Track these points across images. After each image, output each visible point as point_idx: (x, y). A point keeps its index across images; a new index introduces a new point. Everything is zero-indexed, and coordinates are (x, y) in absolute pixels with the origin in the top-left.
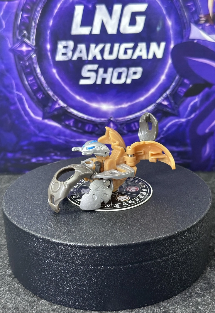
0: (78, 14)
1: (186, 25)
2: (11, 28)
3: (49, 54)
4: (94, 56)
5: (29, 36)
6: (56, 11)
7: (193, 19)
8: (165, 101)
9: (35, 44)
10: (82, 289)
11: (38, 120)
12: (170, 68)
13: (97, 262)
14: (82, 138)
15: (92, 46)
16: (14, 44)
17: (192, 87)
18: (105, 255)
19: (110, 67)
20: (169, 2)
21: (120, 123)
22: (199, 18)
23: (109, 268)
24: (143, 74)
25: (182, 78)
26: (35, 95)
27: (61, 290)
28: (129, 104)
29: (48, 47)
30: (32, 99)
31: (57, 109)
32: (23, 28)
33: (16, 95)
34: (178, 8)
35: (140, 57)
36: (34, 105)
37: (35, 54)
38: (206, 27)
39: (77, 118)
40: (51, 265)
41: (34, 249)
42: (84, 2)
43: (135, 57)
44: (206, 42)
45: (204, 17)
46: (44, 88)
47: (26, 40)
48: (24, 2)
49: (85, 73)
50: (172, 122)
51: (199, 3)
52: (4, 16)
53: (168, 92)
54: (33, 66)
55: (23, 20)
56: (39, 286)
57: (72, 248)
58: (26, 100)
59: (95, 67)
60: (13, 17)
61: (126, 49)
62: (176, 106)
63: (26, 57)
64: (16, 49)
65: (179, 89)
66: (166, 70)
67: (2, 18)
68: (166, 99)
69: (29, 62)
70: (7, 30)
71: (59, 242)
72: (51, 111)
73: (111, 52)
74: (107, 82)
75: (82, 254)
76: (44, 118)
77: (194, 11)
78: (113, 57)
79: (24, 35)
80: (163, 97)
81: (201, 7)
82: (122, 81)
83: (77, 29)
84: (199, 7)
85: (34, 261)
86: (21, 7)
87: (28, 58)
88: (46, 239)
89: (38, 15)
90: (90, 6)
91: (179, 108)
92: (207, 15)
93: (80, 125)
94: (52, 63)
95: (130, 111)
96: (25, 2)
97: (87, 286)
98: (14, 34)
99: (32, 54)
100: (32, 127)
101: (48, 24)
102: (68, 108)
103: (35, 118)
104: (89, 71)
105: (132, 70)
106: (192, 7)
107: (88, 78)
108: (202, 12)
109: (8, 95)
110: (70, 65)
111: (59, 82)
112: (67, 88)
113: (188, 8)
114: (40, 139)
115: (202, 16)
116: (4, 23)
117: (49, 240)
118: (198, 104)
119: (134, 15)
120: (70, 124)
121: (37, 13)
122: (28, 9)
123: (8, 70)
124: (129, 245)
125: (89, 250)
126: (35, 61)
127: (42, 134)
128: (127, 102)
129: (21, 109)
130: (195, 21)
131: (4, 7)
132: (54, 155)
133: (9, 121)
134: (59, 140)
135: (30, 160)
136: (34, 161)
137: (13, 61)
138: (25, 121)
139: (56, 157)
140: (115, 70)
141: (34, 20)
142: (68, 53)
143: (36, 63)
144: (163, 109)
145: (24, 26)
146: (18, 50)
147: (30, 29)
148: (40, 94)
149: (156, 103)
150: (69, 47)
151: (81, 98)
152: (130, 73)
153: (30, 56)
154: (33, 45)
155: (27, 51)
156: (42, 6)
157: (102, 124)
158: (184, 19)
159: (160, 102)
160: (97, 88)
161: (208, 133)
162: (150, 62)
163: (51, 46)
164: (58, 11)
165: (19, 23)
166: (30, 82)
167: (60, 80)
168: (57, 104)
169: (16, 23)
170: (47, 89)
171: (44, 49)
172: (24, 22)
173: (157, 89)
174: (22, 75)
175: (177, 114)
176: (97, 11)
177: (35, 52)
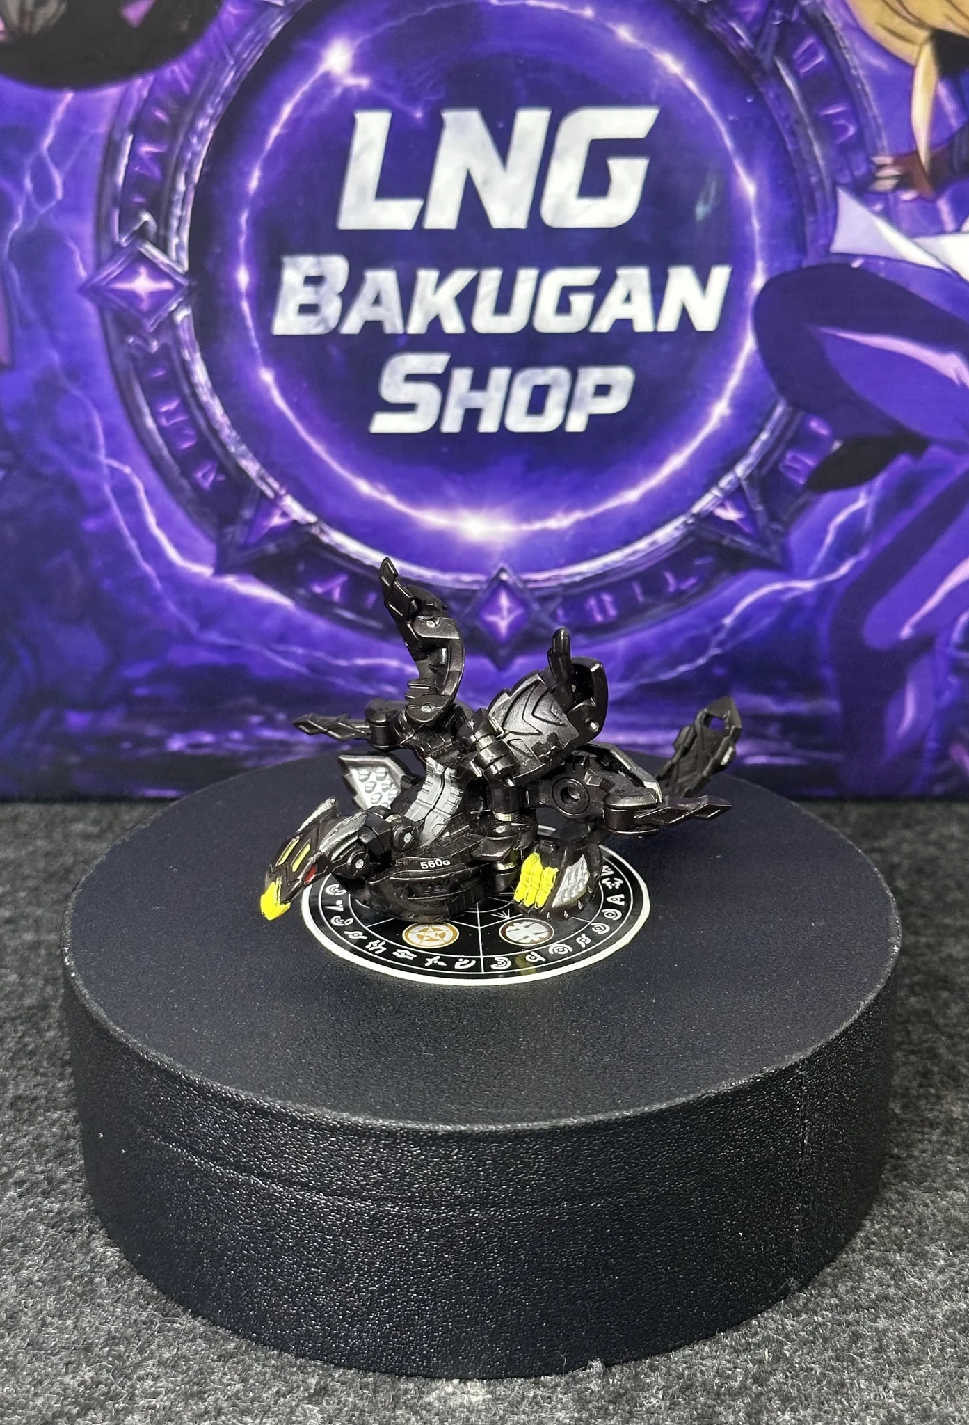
0: (367, 146)
1: (818, 195)
2: (90, 202)
3: (245, 306)
4: (431, 317)
5: (162, 232)
6: (275, 131)
7: (847, 172)
8: (728, 504)
9: (186, 266)
11: (197, 575)
12: (748, 370)
14: (380, 655)
15: (427, 277)
16: (99, 265)
17: (841, 448)
19: (500, 364)
21: (537, 594)
22: (873, 167)
24: (637, 393)
25: (801, 414)
26: (186, 473)
28: (578, 515)
29: (243, 277)
30: (173, 489)
31: (276, 533)
32: (138, 199)
33: (106, 471)
34: (787, 125)
35: (623, 325)
36: (180, 516)
37: (187, 306)
38: (901, 206)
39: (358, 570)
42: (392, 97)
43: (603, 325)
44: (902, 265)
45: (895, 164)
46: (223, 445)
47: (150, 250)
48: (140, 96)
49: (392, 386)
50: (757, 592)
51: (874, 108)
52: (60, 151)
53: (740, 470)
54: (179, 352)
55: (137, 169)
58: (147, 492)
59: (436, 362)
60: (99, 159)
61: (566, 292)
62: (776, 526)
63: (149, 319)
64: (108, 284)
65: (789, 455)
66: (734, 381)
67: (48, 160)
68: (735, 496)
69: (163, 341)
70: (70, 207)
72: (253, 540)
73: (503, 305)
74: (488, 425)
76: (220, 570)
77: (851, 137)
78: (511, 323)
79: (141, 227)
80: (722, 490)
81: (880, 121)
82: (548, 422)
83: (364, 208)
84: (873, 124)
86: (130, 115)
87: (159, 321)
89: (201, 147)
90: (419, 115)
91: (786, 534)
92: (907, 156)
93: (372, 598)
94: (256, 344)
95: (584, 545)
96: (145, 93)
98: (102, 227)
99: (174, 306)
100: (172, 607)
101: (242, 187)
102: (322, 531)
103: (183, 569)
104: (411, 378)
105: (592, 376)
106: (842, 122)
107: (409, 407)
108: (885, 142)
109: (75, 471)
111: (287, 423)
112: (318, 447)
113: (828, 129)
114: (204, 656)
115: (887, 159)
116: (58, 179)
118: (868, 520)
119: (601, 152)
120: (329, 593)
121: (195, 140)
122: (160, 123)
123: (78, 371)
126: (186, 334)
127: (215, 637)
128: (569, 509)
129: (126, 532)
130: (855, 180)
131: (59, 112)
132: (262, 725)
133: (78, 581)
134: (282, 662)
135: (159, 742)
136: (176, 744)
137: (95, 334)
138: (145, 579)
139: (267, 734)
140: (520, 377)
141: (184, 170)
142: (322, 303)
143: (189, 344)
144: (722, 537)
145: (143, 194)
146: (115, 291)
147: (165, 204)
148: (205, 470)
149: (689, 514)
150: (329, 278)
151: (376, 488)
152: (584, 390)
153: (166, 315)
154: (180, 270)
155: (152, 294)
156: (216, 110)
157: (463, 596)
158: (811, 171)
159: (707, 511)
160: (445, 450)
161: (910, 641)
162: (665, 348)
163: (252, 274)
164: (284, 131)
165: (120, 179)
166: (164, 422)
167: (289, 414)
168: (278, 512)
169: (108, 180)
170: (236, 448)
171: (223, 286)
172: (142, 175)
173: (694, 458)
174: (131, 389)
175: (778, 559)
176: (447, 137)
177: (186, 299)
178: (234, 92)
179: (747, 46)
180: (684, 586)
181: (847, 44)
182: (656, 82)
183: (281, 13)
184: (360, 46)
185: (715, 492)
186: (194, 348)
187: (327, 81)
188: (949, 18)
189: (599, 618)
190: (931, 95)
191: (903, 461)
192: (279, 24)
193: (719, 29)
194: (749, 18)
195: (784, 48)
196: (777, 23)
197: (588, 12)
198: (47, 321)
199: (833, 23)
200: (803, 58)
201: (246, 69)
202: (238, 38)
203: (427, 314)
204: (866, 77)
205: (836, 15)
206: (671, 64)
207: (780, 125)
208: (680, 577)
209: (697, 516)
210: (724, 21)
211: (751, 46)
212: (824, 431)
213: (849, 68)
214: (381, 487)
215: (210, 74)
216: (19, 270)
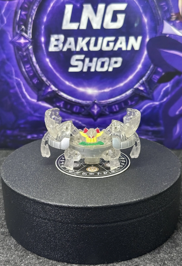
0: (68, 12)
1: (160, 22)
2: (12, 24)
3: (43, 46)
4: (81, 48)
5: (26, 30)
6: (49, 9)
7: (165, 17)
8: (141, 86)
9: (31, 37)
10: (67, 244)
11: (33, 102)
12: (145, 58)
13: (80, 221)
14: (71, 118)
15: (80, 39)
16: (14, 37)
17: (165, 74)
18: (86, 215)
19: (95, 57)
20: (146, 2)
21: (102, 105)
22: (171, 16)
23: (90, 226)
24: (123, 63)
26: (31, 80)
27: (48, 245)
28: (111, 89)
29: (43, 39)
30: (28, 83)
31: (49, 92)
32: (22, 23)
33: (15, 80)
34: (153, 7)
35: (120, 49)
36: (30, 89)
37: (31, 45)
38: (177, 24)
39: (66, 101)
40: (40, 223)
41: (26, 209)
42: (73, 2)
43: (116, 49)
44: (177, 36)
45: (175, 15)
46: (38, 74)
47: (24, 34)
48: (22, 2)
49: (73, 62)
50: (147, 104)
51: (171, 4)
52: (5, 13)
53: (144, 79)
54: (30, 55)
55: (21, 17)
56: (29, 241)
57: (59, 208)
58: (23, 84)
59: (82, 57)
60: (13, 15)
61: (108, 42)
62: (151, 91)
63: (24, 48)
64: (15, 41)
65: (154, 76)
66: (142, 60)
67: (3, 15)
68: (143, 85)
69: (27, 53)
70: (8, 25)
71: (47, 202)
72: (45, 94)
73: (96, 45)
74: (92, 70)
75: (67, 214)
76: (38, 100)
77: (166, 10)
78: (97, 49)
79: (22, 29)
80: (140, 83)
81: (172, 6)
82: (105, 69)
83: (67, 25)
85: (26, 220)
86: (20, 6)
87: (26, 49)
88: (36, 200)
89: (34, 13)
90: (78, 5)
91: (153, 92)
92: (178, 13)
93: (69, 106)
94: (45, 53)
95: (112, 95)
96: (23, 1)
97: (71, 242)
98: (14, 29)
99: (29, 45)
100: (28, 108)
101: (42, 21)
102: (59, 92)
103: (30, 100)
104: (77, 60)
105: (114, 59)
106: (164, 6)
107: (76, 66)
108: (173, 10)
109: (8, 80)
110: (61, 55)
111: (52, 70)
112: (58, 75)
113: (162, 8)
114: (35, 118)
116: (5, 19)
117: (39, 201)
118: (170, 89)
119: (116, 13)
120: (60, 105)
121: (33, 11)
122: (26, 7)
123: (9, 59)
124: (108, 207)
125: (73, 210)
126: (31, 51)
127: (37, 114)
128: (109, 87)
129: (19, 93)
130: (167, 18)
131: (6, 5)
133: (9, 103)
135: (26, 137)
136: (29, 137)
137: (13, 51)
138: (22, 103)
140: (99, 60)
141: (31, 17)
142: (59, 45)
144: (140, 93)
146: (17, 42)
147: (27, 24)
148: (35, 80)
149: (133, 88)
150: (60, 40)
152: (112, 62)
153: (27, 47)
155: (24, 43)
156: (37, 5)
157: (87, 106)
158: (158, 17)
159: (137, 88)
160: (84, 75)
161: (178, 115)
162: (128, 54)
163: (45, 39)
164: (51, 9)
165: (18, 19)
166: (27, 70)
167: (52, 68)
168: (50, 88)
169: (15, 19)
170: (41, 75)
171: (38, 41)
172: (23, 18)
173: (134, 76)
174: (20, 63)
175: (151, 98)
176: (84, 10)
177: (31, 44)
178: (41, 1)
180: (132, 104)
185: (138, 84)
186: (33, 54)
191: (177, 77)
198: (3, 49)
208: (132, 101)
209: (135, 89)
212: (161, 71)
214: (71, 83)
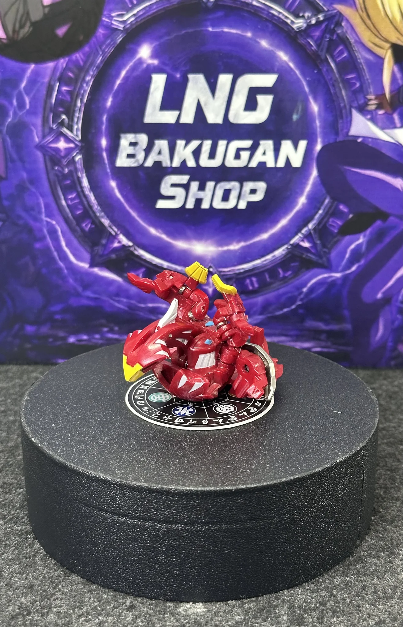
0: (156, 88)
1: (344, 111)
2: (40, 110)
3: (105, 155)
4: (182, 160)
5: (70, 123)
6: (118, 82)
7: (356, 102)
8: (305, 240)
9: (80, 137)
11: (82, 267)
12: (314, 185)
14: (158, 302)
15: (180, 143)
16: (44, 137)
17: (352, 218)
19: (211, 180)
22: (367, 100)
24: (268, 192)
25: (336, 203)
26: (79, 224)
28: (242, 244)
29: (104, 142)
30: (73, 230)
31: (116, 250)
32: (61, 109)
33: (45, 223)
34: (331, 82)
35: (262, 164)
36: (75, 242)
37: (80, 154)
38: (378, 117)
39: (151, 266)
42: (167, 69)
43: (254, 164)
44: (379, 141)
45: (376, 99)
46: (94, 212)
47: (65, 130)
48: (62, 67)
49: (165, 189)
50: (317, 277)
51: (367, 76)
52: (28, 90)
53: (311, 226)
54: (76, 173)
55: (60, 97)
58: (62, 232)
59: (184, 179)
60: (45, 92)
61: (239, 150)
62: (325, 250)
63: (64, 160)
64: (47, 144)
65: (331, 220)
66: (308, 188)
67: (23, 92)
68: (308, 237)
69: (70, 169)
70: (33, 112)
72: (106, 252)
73: (212, 155)
74: (205, 205)
76: (92, 265)
77: (357, 88)
78: (216, 163)
79: (62, 121)
80: (303, 234)
81: (370, 81)
82: (230, 204)
83: (155, 114)
84: (367, 82)
86: (58, 74)
87: (68, 161)
89: (87, 88)
90: (178, 76)
91: (329, 253)
94: (109, 170)
95: (245, 256)
96: (64, 65)
98: (45, 121)
99: (75, 154)
100: (71, 281)
101: (104, 105)
102: (135, 249)
103: (76, 265)
104: (173, 185)
105: (249, 186)
106: (354, 81)
107: (172, 198)
108: (371, 90)
109: (32, 223)
111: (121, 203)
112: (134, 214)
113: (348, 84)
114: (85, 302)
115: (373, 97)
116: (27, 100)
118: (364, 247)
119: (254, 92)
121: (85, 85)
122: (70, 78)
123: (34, 181)
126: (80, 166)
127: (89, 294)
128: (239, 241)
129: (53, 249)
130: (359, 105)
131: (29, 72)
132: (108, 332)
133: (32, 269)
134: (117, 305)
135: (65, 339)
136: (72, 340)
137: (42, 165)
138: (60, 270)
139: (110, 336)
140: (219, 186)
141: (80, 97)
142: (137, 153)
143: (81, 170)
144: (303, 254)
145: (62, 107)
146: (51, 148)
147: (72, 111)
148: (86, 223)
149: (288, 244)
150: (140, 143)
151: (158, 232)
152: (245, 191)
153: (71, 158)
154: (77, 139)
155: (66, 149)
156: (94, 73)
158: (341, 102)
159: (296, 243)
160: (187, 216)
161: (381, 299)
162: (279, 174)
163: (108, 141)
164: (122, 82)
165: (53, 101)
166: (70, 202)
167: (122, 200)
168: (117, 241)
169: (48, 101)
170: (100, 215)
171: (95, 146)
172: (63, 99)
173: (291, 221)
174: (56, 189)
175: (326, 264)
176: (190, 85)
177: (80, 151)
178: (102, 65)
179: (315, 50)
180: (287, 275)
181: (356, 49)
182: (277, 64)
183: (121, 33)
184: (154, 47)
185: (300, 235)
186: (83, 171)
187: (140, 61)
188: (398, 39)
189: (251, 288)
190: (391, 70)
191: (378, 223)
192: (121, 37)
193: (303, 42)
194: (316, 38)
195: (330, 50)
196: (327, 40)
197: (249, 34)
198: (22, 160)
199: (351, 40)
200: (338, 55)
201: (106, 56)
202: (103, 43)
203: (180, 159)
204: (364, 62)
205: (351, 37)
206: (283, 56)
207: (328, 83)
208: (285, 271)
209: (292, 245)
210: (305, 39)
211: (316, 49)
212: (346, 210)
213: (357, 59)
214: (160, 231)
215: (91, 58)
216: (11, 138)
